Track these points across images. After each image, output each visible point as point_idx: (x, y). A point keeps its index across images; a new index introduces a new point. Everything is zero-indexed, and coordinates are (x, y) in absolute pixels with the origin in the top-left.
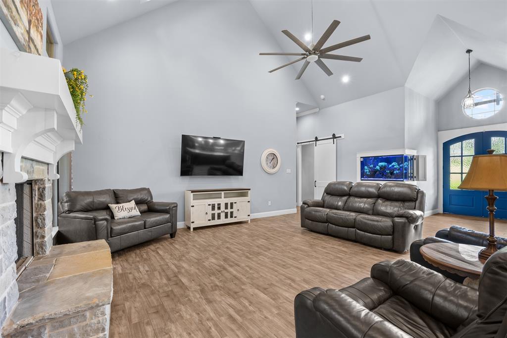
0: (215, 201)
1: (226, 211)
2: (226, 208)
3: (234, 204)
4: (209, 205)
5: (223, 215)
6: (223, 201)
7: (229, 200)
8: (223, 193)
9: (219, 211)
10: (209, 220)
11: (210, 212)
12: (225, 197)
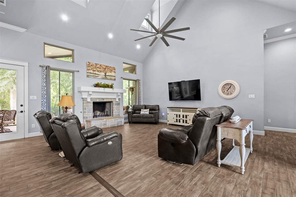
0: (178, 113)
1: (183, 119)
2: (183, 117)
3: (187, 116)
4: (175, 114)
5: (181, 121)
6: (181, 113)
7: (185, 114)
8: (181, 109)
9: (180, 118)
10: (175, 122)
11: (175, 118)
12: (182, 112)
